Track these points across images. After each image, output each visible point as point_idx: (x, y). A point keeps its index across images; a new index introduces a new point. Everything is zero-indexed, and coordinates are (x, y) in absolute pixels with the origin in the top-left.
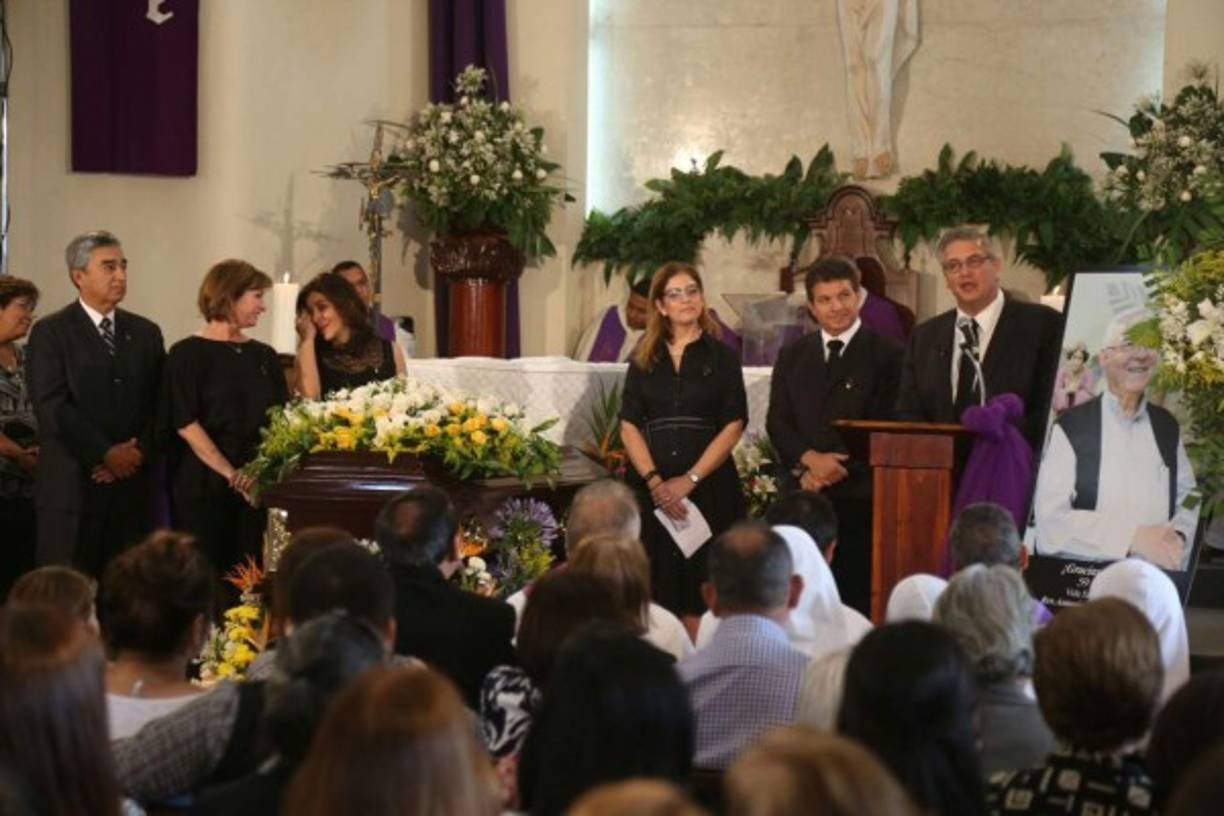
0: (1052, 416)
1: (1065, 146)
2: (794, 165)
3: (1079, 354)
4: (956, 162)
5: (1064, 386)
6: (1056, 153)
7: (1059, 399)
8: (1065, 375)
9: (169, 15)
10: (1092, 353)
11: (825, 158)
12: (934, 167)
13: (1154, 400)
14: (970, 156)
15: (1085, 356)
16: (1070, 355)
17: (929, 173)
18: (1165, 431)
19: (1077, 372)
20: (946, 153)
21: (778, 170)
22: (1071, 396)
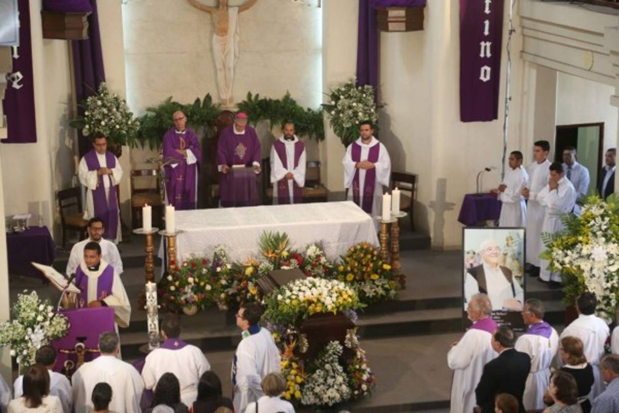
0: (465, 271)
1: (288, 92)
2: (198, 101)
3: (472, 252)
4: (253, 98)
5: (468, 261)
6: (285, 94)
7: (467, 265)
8: (468, 259)
9: (22, 86)
10: (477, 252)
11: (208, 98)
12: (246, 99)
13: (502, 265)
14: (257, 96)
15: (474, 253)
16: (468, 253)
17: (244, 102)
18: (508, 273)
19: (472, 258)
20: (250, 95)
21: (192, 102)
22: (472, 265)
